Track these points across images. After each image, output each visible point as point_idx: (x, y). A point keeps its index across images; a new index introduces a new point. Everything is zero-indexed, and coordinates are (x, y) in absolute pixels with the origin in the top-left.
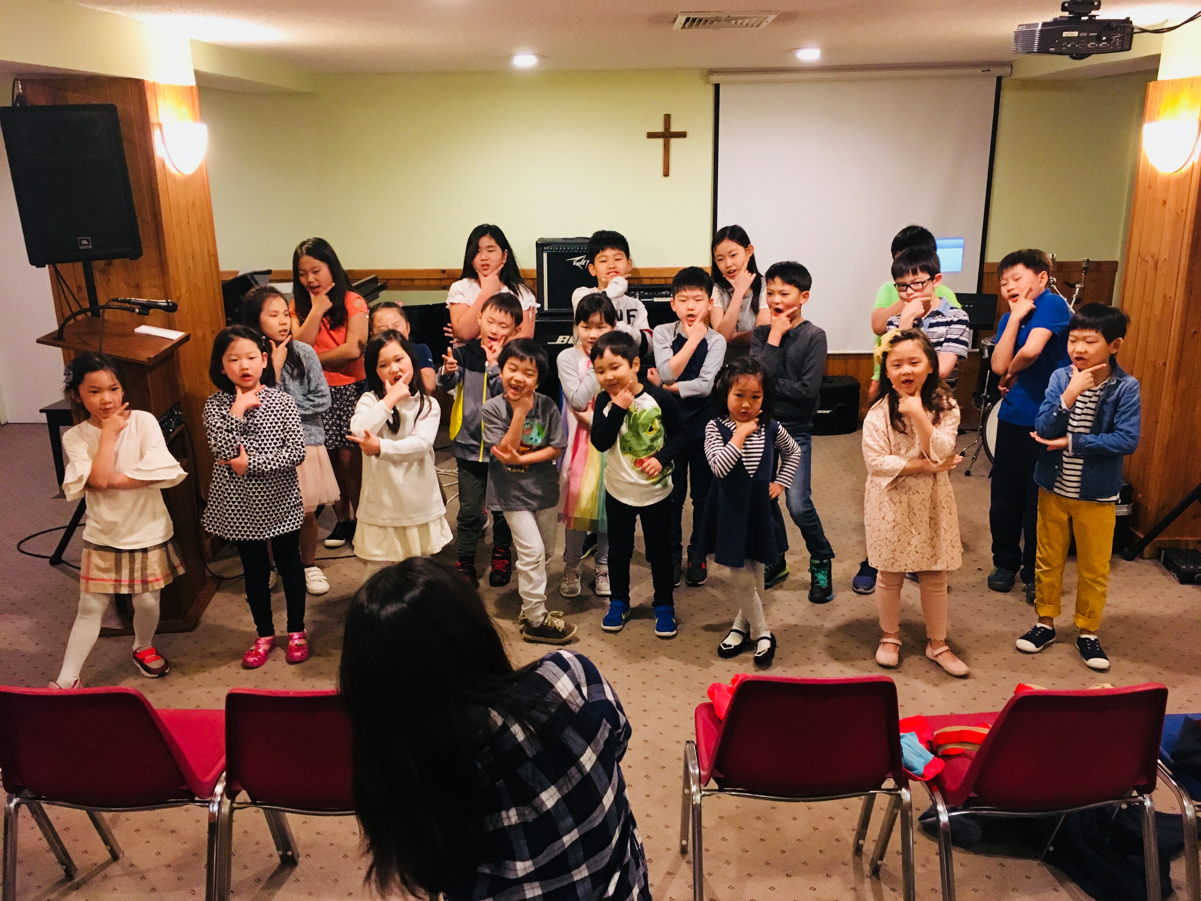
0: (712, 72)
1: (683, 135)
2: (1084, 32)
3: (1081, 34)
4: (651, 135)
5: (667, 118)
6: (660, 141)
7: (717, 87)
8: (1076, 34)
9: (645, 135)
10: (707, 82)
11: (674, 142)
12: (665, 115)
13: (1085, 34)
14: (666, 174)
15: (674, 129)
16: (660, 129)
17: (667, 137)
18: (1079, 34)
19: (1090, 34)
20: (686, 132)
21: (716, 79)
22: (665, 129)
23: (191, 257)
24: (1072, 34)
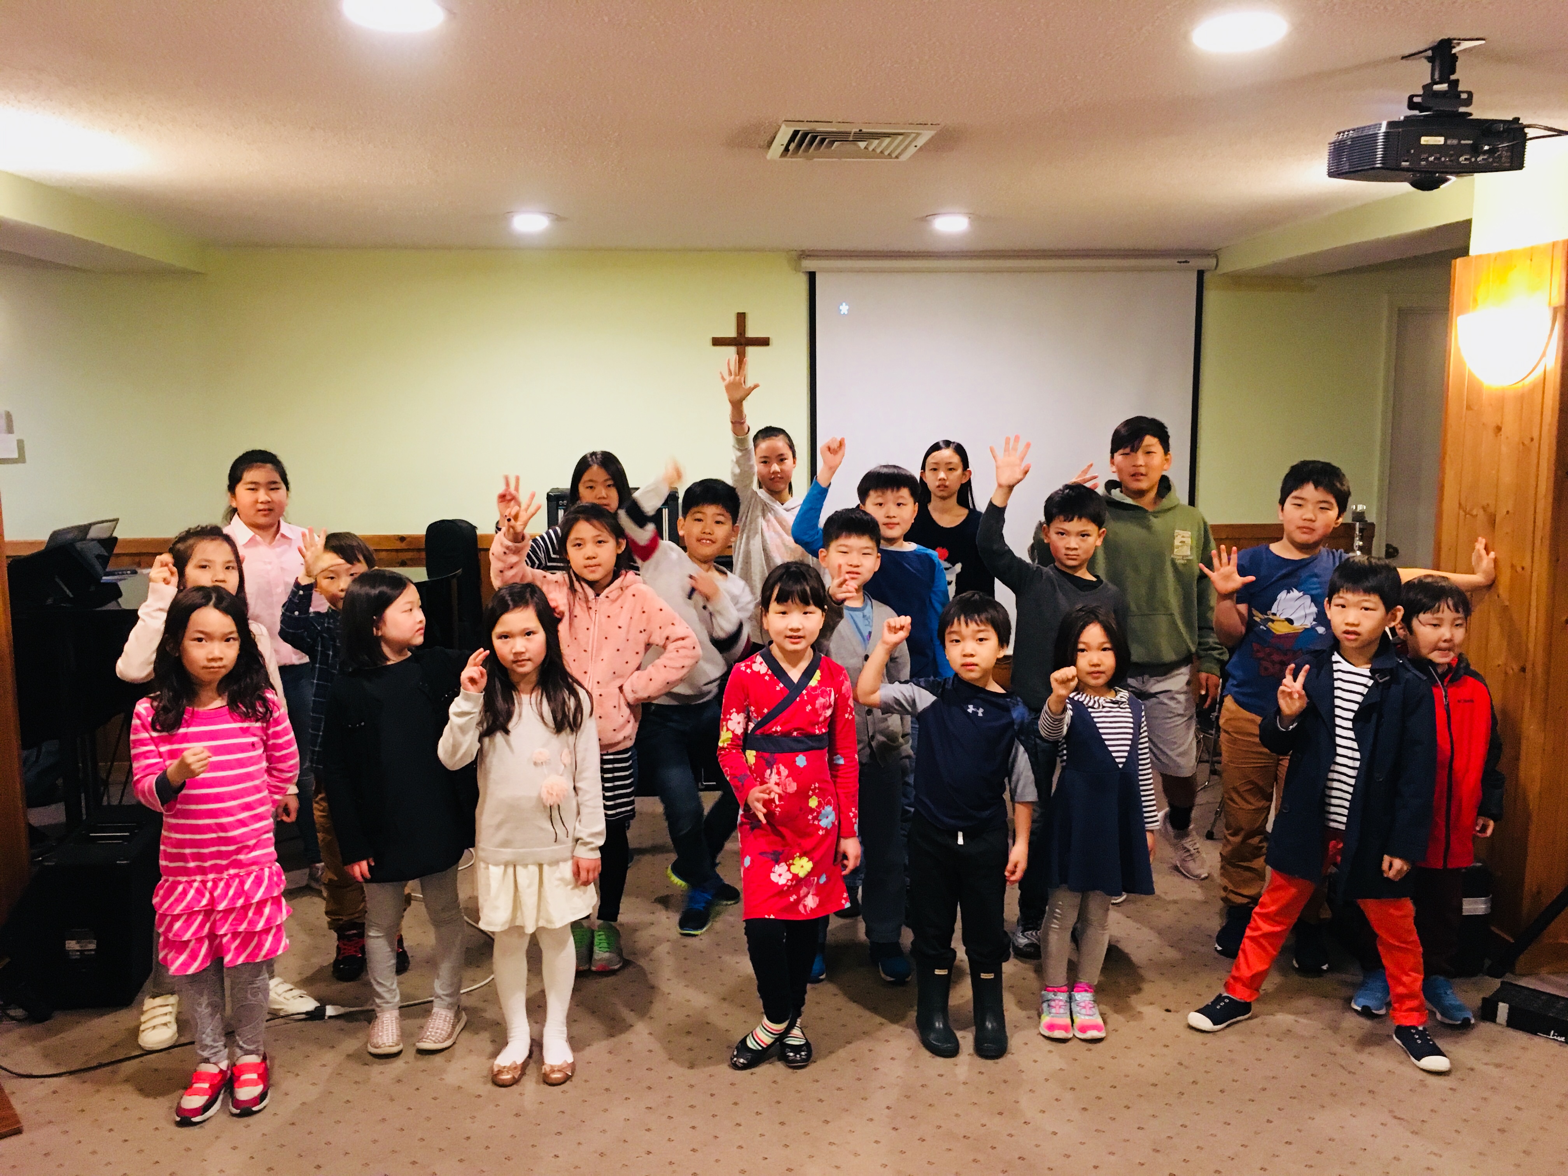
0: (804, 255)
1: (764, 342)
2: (1454, 138)
3: (1449, 142)
4: (717, 342)
5: (741, 318)
7: (812, 277)
8: (1440, 140)
9: (710, 342)
10: (797, 269)
11: (751, 351)
12: (738, 313)
13: (1455, 142)
15: (751, 333)
16: (732, 333)
17: (740, 344)
18: (1446, 141)
19: (1463, 142)
20: (769, 338)
21: (810, 265)
22: (738, 333)
24: (1436, 141)
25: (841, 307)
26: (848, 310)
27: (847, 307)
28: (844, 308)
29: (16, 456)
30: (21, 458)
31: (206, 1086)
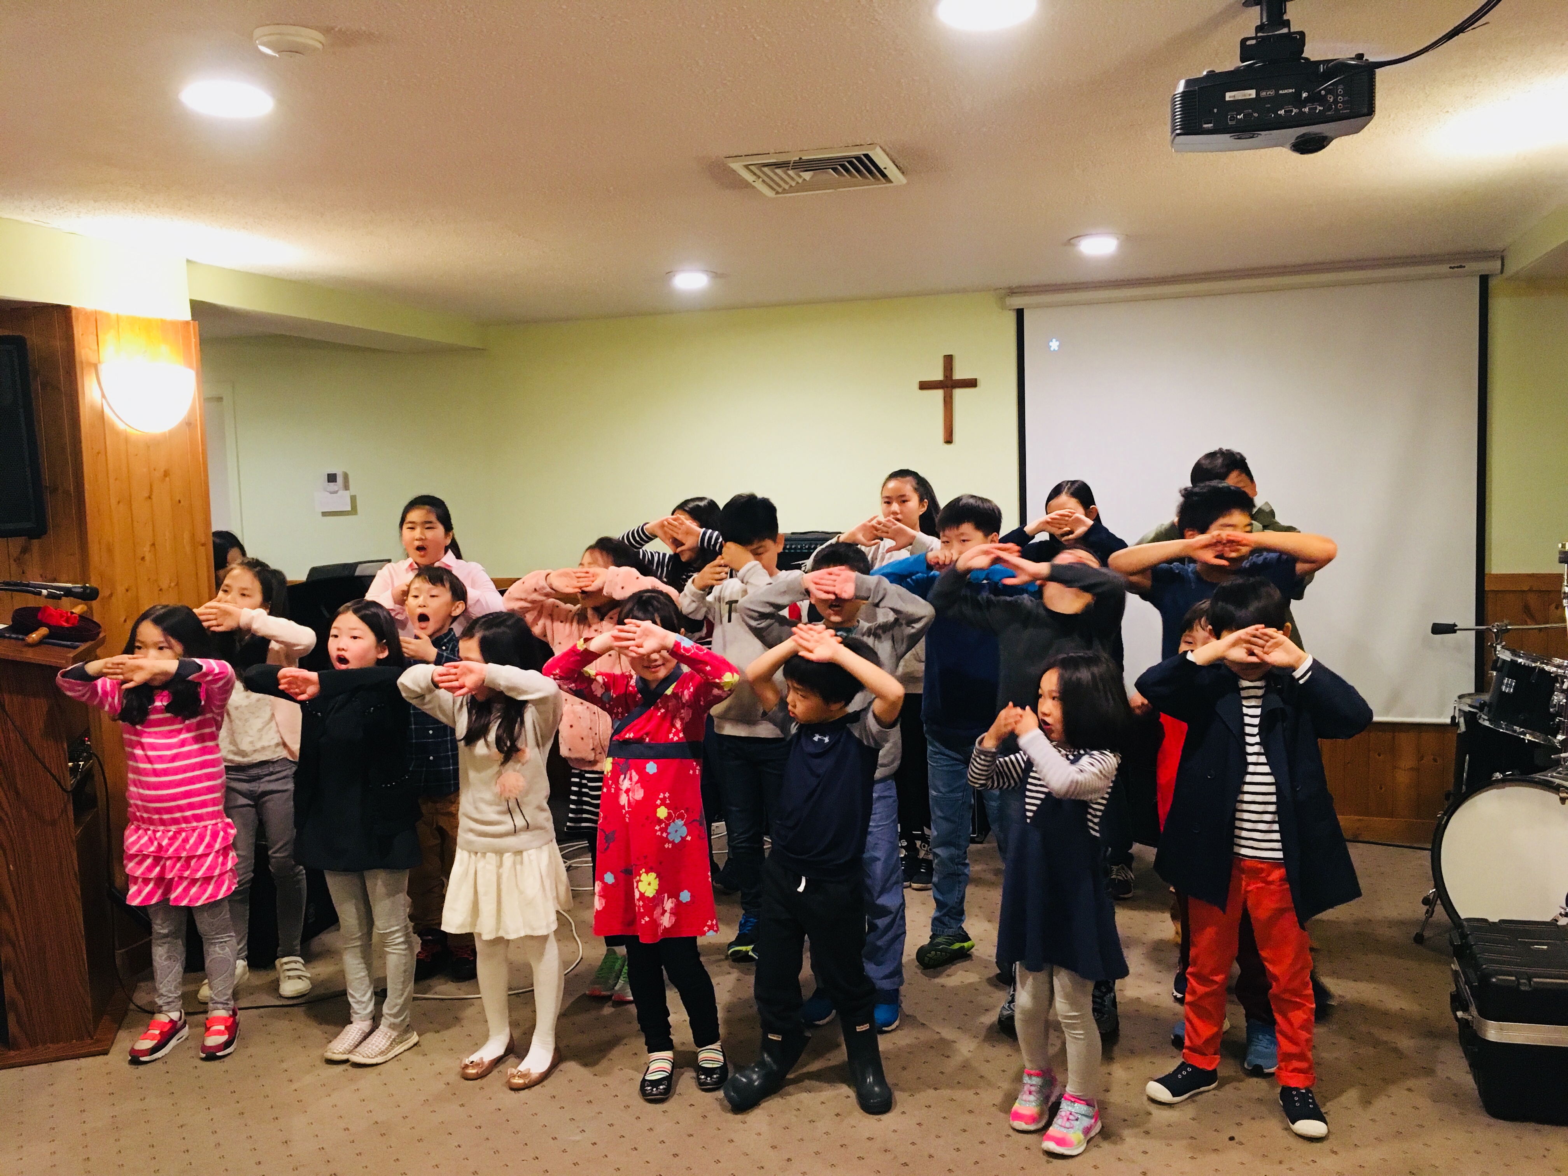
0: (1013, 292)
1: (972, 383)
2: (1269, 89)
3: (1263, 94)
4: (924, 386)
5: (949, 361)
6: (939, 394)
7: (1020, 314)
8: (1252, 94)
9: (917, 386)
10: (1003, 307)
11: (959, 394)
12: (945, 356)
13: (1271, 93)
14: (949, 440)
15: (959, 374)
16: (939, 376)
17: (947, 387)
18: (1258, 93)
19: (1281, 92)
20: (976, 380)
21: (1018, 302)
22: (946, 376)
23: (148, 544)
24: (1245, 95)
25: (1051, 344)
26: (1059, 346)
27: (1058, 343)
28: (1054, 345)
29: (349, 509)
30: (354, 511)
31: (157, 1032)
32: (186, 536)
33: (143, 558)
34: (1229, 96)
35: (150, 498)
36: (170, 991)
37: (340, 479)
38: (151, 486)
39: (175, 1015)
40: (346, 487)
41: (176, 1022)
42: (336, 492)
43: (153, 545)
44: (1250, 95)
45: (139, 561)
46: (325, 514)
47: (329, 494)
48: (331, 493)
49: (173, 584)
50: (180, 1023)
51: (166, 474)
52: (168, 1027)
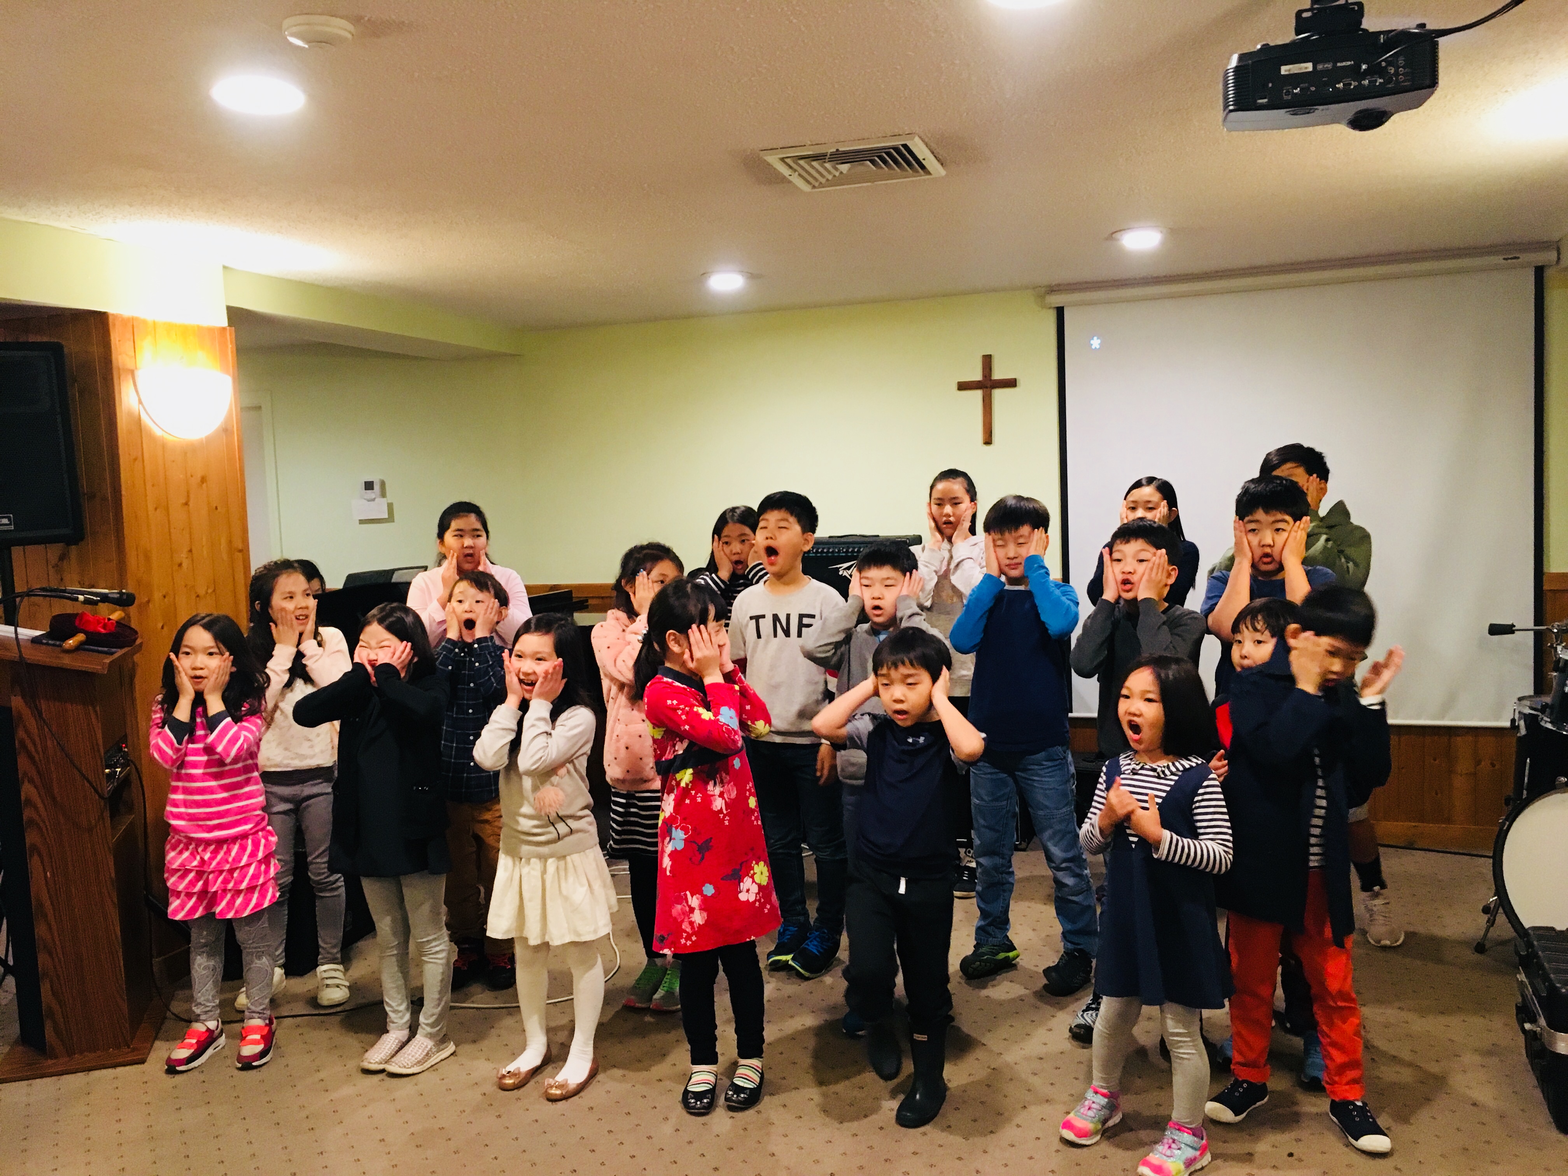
0: (1053, 290)
1: (1011, 383)
2: (1326, 61)
3: (1320, 67)
4: (963, 386)
5: (987, 361)
6: (978, 394)
7: (1060, 312)
8: (1309, 67)
9: (955, 386)
10: (1044, 306)
11: (998, 394)
12: (984, 356)
13: (1329, 66)
14: (988, 441)
15: (998, 374)
16: (978, 376)
17: (987, 387)
18: (1314, 67)
19: (1339, 64)
20: (1015, 380)
21: (1057, 300)
22: (984, 376)
23: (186, 550)
24: (1301, 69)
25: (1092, 342)
26: (1100, 344)
27: (1099, 341)
28: (1096, 343)
29: (386, 516)
30: (390, 518)
31: (194, 1041)
32: (224, 541)
33: (180, 565)
34: (1285, 70)
35: (186, 504)
36: (208, 1001)
37: (377, 487)
38: (188, 492)
39: (212, 1025)
40: (383, 494)
41: (213, 1031)
42: (374, 500)
43: (190, 551)
44: (1306, 68)
45: (176, 567)
46: (362, 522)
47: (365, 502)
48: (369, 501)
49: (210, 591)
50: (217, 1032)
51: (203, 480)
52: (205, 1036)
